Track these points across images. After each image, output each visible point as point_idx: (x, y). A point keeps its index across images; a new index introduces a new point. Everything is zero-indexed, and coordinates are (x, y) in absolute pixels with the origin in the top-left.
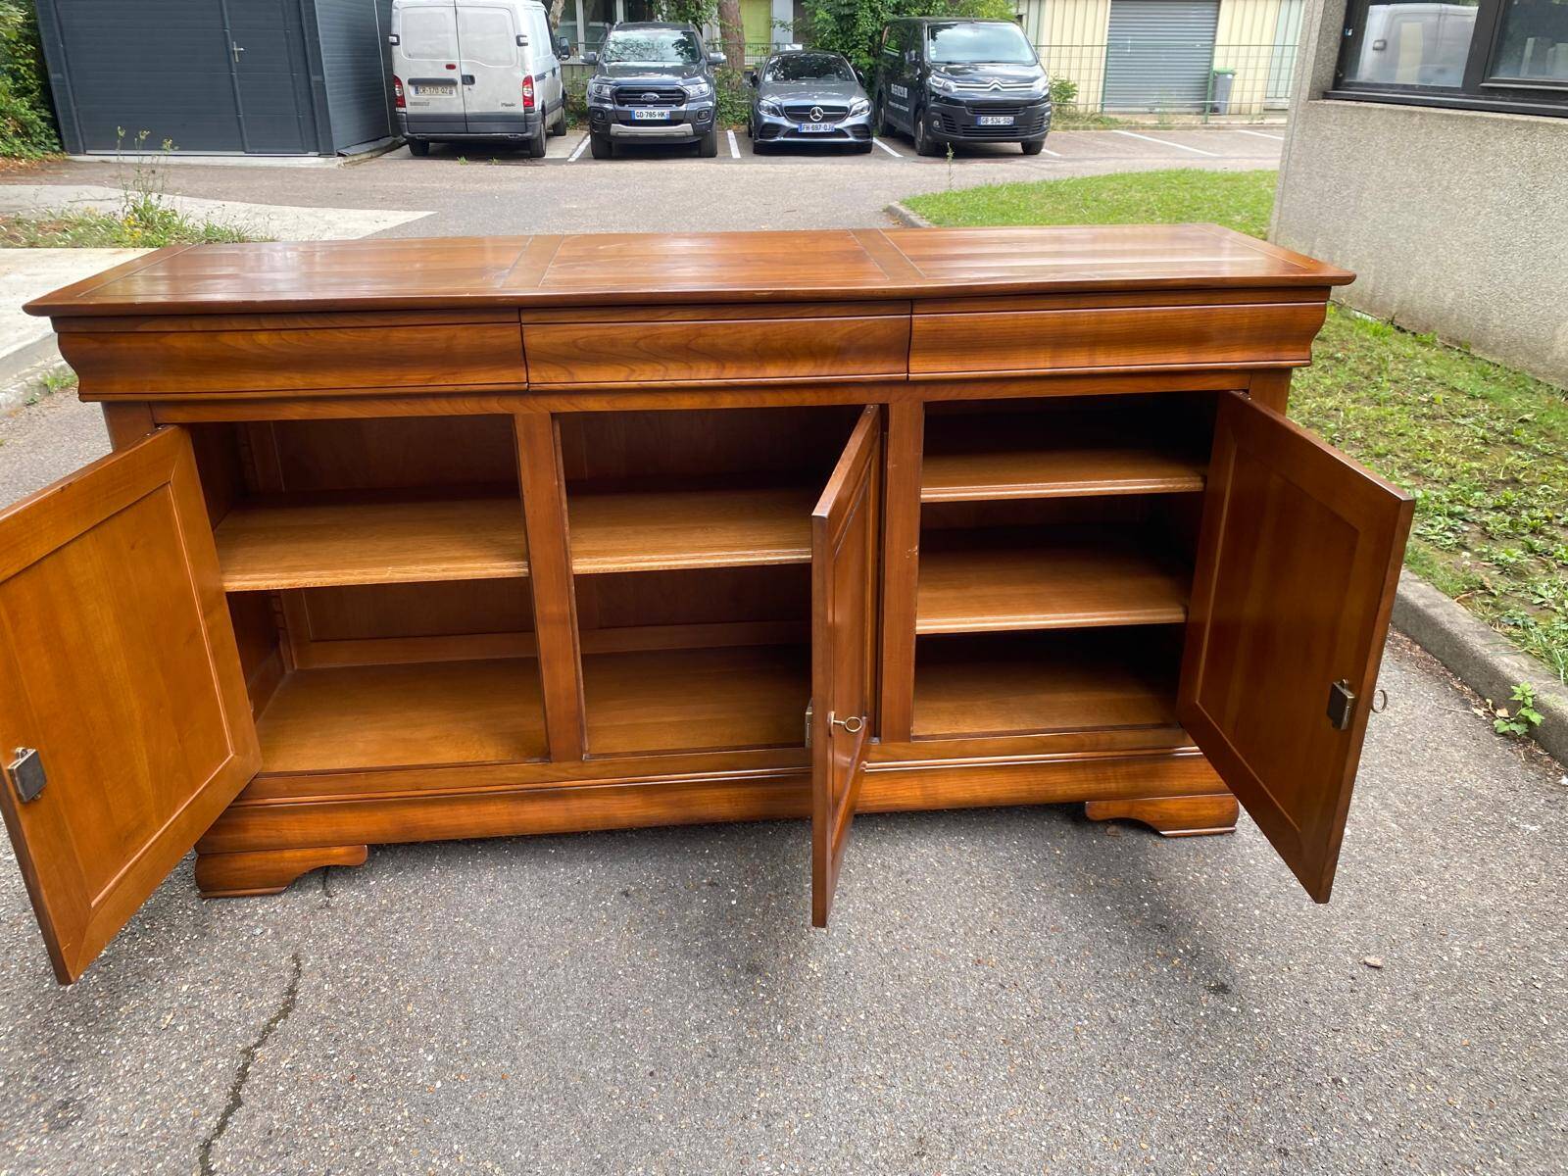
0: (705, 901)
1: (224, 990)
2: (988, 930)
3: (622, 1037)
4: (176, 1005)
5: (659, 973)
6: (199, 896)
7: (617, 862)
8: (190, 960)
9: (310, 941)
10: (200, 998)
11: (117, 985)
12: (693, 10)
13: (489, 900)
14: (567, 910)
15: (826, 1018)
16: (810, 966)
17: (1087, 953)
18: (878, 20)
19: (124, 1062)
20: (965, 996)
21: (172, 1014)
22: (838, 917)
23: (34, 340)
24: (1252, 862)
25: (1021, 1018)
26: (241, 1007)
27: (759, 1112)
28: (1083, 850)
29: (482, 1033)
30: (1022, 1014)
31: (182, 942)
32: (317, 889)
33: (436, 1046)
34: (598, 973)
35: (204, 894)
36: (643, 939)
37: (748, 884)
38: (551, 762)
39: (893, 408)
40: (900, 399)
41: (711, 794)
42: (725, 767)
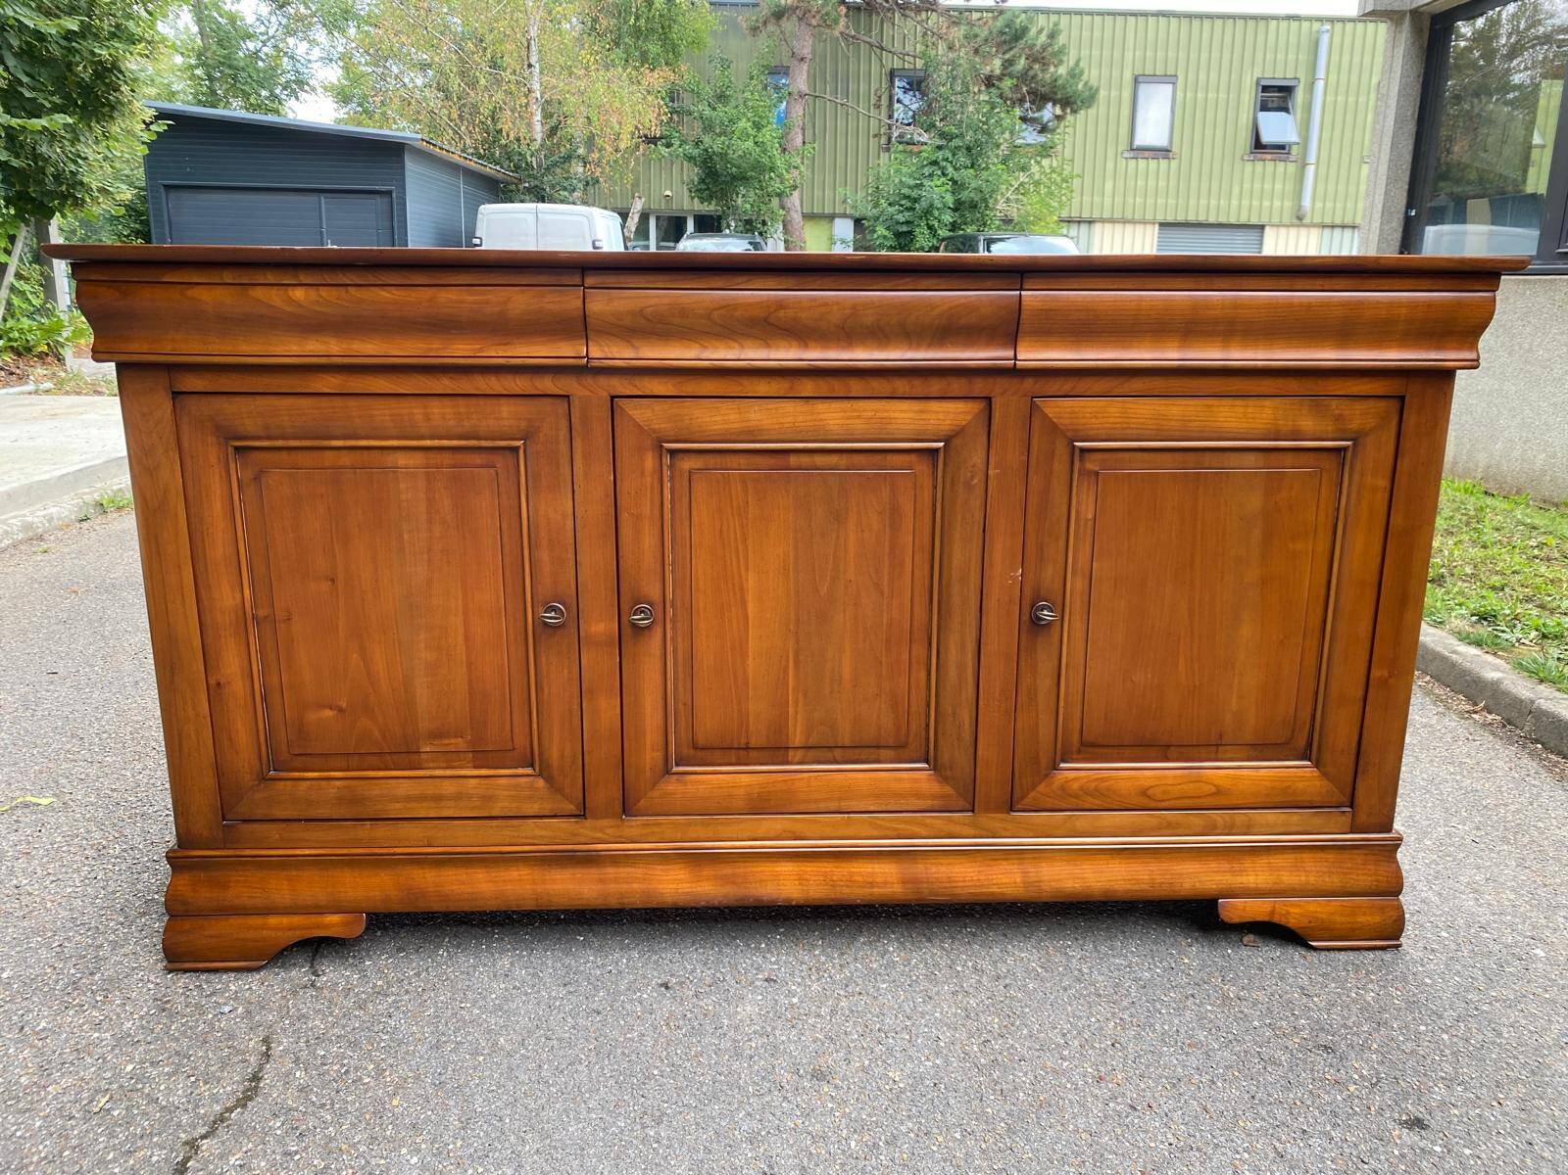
0: (760, 997)
1: (175, 1073)
2: (1109, 1043)
3: (655, 1145)
4: (115, 1086)
5: (703, 1074)
6: (166, 968)
7: (656, 953)
8: (141, 1037)
9: (287, 1022)
10: (145, 1080)
11: (49, 1062)
12: (759, 226)
13: (502, 986)
14: (595, 1001)
15: (912, 1135)
16: (890, 1074)
17: (1236, 1074)
18: (934, 236)
19: (41, 1147)
20: (1087, 1116)
21: (108, 1096)
22: (923, 1022)
23: (97, 462)
24: (1428, 981)
25: (1162, 1146)
26: (192, 1093)
28: (1217, 960)
29: (482, 1134)
30: (1162, 1142)
31: (136, 1016)
32: (303, 967)
33: (423, 1146)
34: (628, 1072)
35: (170, 966)
36: (685, 1036)
37: (813, 981)
38: (586, 819)
39: (997, 403)
40: (1005, 391)
41: (771, 869)
42: (789, 835)
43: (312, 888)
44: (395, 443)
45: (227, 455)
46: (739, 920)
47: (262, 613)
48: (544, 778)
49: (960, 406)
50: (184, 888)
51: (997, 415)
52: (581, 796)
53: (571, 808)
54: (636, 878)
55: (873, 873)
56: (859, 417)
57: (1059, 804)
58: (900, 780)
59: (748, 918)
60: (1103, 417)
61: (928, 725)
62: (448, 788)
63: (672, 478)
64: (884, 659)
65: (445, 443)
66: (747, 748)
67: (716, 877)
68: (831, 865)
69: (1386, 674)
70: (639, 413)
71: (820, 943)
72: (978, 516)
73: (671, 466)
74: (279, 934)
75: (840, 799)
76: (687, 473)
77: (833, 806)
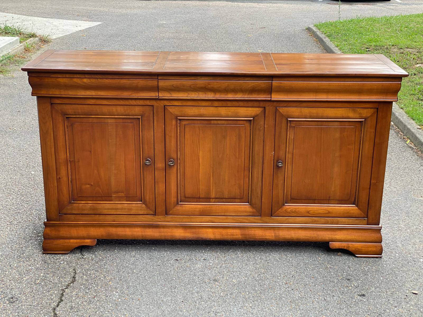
0: (202, 263)
1: (53, 276)
3: (174, 293)
4: (40, 278)
5: (186, 279)
6: (42, 253)
7: (174, 252)
8: (42, 268)
9: (78, 266)
10: (47, 277)
11: (21, 273)
13: (133, 259)
14: (158, 263)
15: (236, 293)
16: (233, 281)
17: (322, 284)
19: (27, 290)
21: (39, 280)
22: (244, 270)
26: (59, 280)
27: (213, 312)
28: (328, 258)
29: (132, 290)
30: (297, 296)
31: (39, 264)
32: (79, 253)
33: (119, 292)
34: (167, 278)
35: (44, 252)
36: (182, 271)
37: (216, 260)
38: (156, 215)
39: (267, 108)
40: (269, 106)
41: (205, 230)
42: (210, 221)
43: (82, 232)
44: (108, 117)
45: (64, 119)
46: (197, 245)
47: (71, 160)
48: (144, 204)
49: (257, 109)
50: (48, 231)
51: (267, 111)
52: (154, 209)
53: (151, 212)
54: (169, 232)
55: (233, 232)
56: (230, 111)
57: (284, 215)
58: (241, 208)
59: (200, 244)
60: (295, 113)
61: (249, 193)
62: (119, 206)
63: (180, 126)
64: (237, 175)
65: (121, 117)
66: (199, 198)
67: (191, 232)
68: (222, 230)
69: (376, 182)
70: (171, 110)
71: (219, 251)
72: (262, 138)
73: (180, 123)
74: (74, 244)
75: (225, 212)
76: (184, 125)
77: (223, 214)
